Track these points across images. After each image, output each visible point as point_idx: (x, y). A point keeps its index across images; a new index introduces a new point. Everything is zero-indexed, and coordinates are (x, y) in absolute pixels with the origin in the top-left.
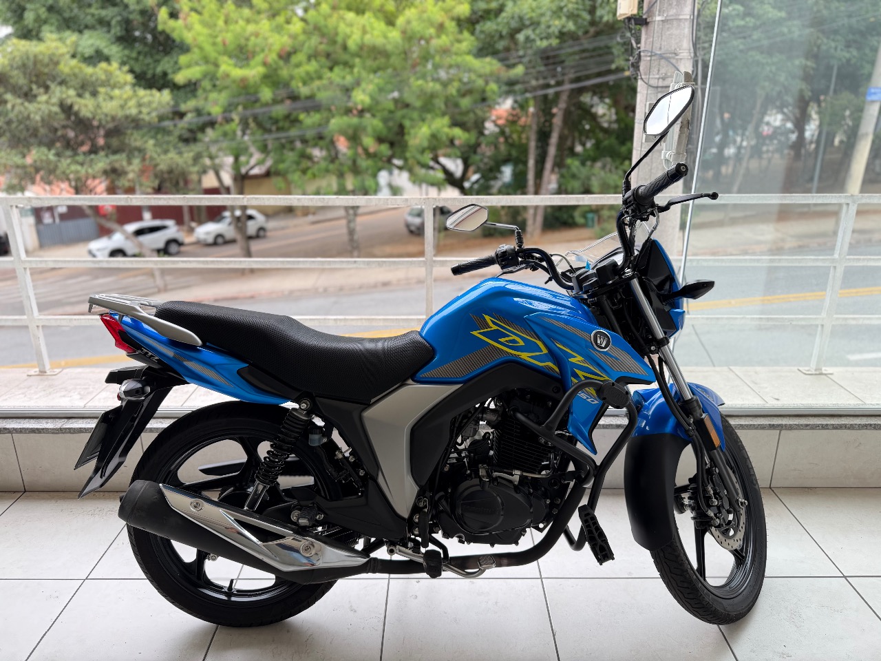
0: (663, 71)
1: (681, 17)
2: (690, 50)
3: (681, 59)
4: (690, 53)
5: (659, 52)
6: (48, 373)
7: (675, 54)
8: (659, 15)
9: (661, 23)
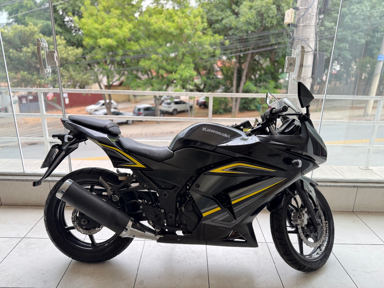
1: (311, 24)
2: (314, 37)
3: (310, 41)
4: (314, 39)
5: (301, 38)
7: (309, 39)
8: (302, 23)
9: (303, 26)
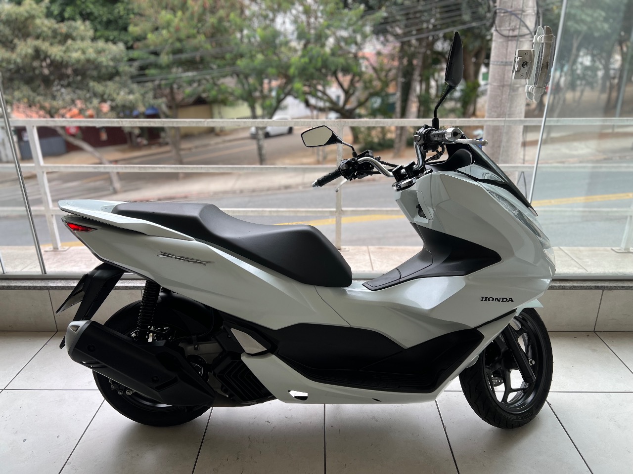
0: (513, 24)
2: (534, 8)
3: (527, 15)
6: (60, 249)
7: (523, 11)
